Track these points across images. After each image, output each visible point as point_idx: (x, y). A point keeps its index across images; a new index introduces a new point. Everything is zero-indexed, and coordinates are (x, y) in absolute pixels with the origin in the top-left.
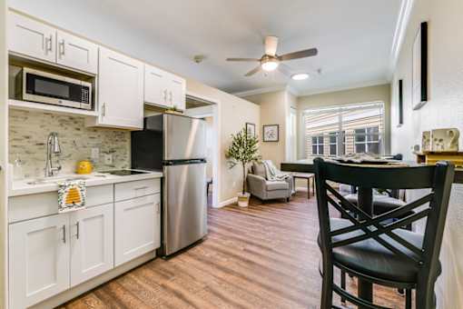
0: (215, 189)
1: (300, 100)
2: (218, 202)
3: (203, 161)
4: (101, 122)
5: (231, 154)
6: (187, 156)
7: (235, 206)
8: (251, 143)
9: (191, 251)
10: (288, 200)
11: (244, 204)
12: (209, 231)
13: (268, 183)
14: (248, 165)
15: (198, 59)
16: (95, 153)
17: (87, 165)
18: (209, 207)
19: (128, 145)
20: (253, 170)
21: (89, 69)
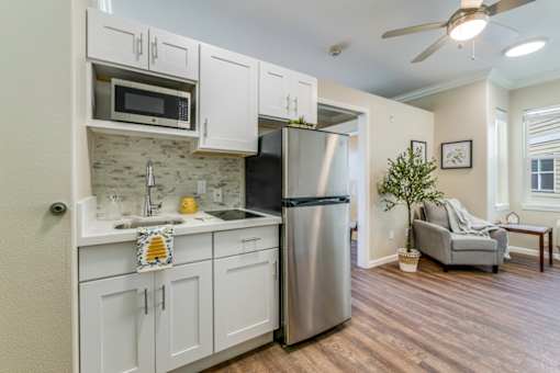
0: (363, 238)
1: (514, 97)
2: (366, 260)
3: (343, 200)
4: (203, 145)
5: (387, 189)
6: (321, 193)
7: (393, 268)
8: (422, 172)
9: (325, 343)
10: (495, 269)
11: (411, 268)
12: (354, 309)
13: (455, 237)
14: (416, 207)
15: (335, 51)
16: (201, 186)
17: (190, 202)
18: (354, 266)
19: (240, 176)
20: (424, 214)
21: (189, 74)
